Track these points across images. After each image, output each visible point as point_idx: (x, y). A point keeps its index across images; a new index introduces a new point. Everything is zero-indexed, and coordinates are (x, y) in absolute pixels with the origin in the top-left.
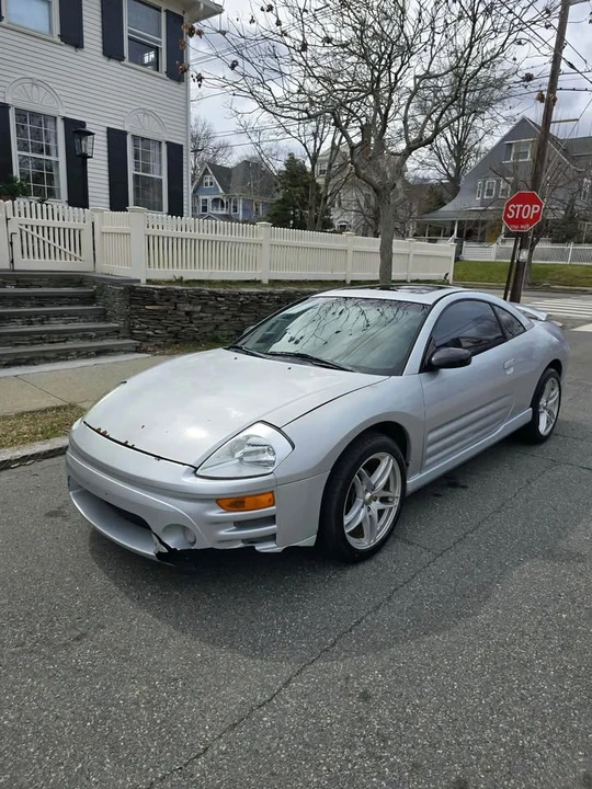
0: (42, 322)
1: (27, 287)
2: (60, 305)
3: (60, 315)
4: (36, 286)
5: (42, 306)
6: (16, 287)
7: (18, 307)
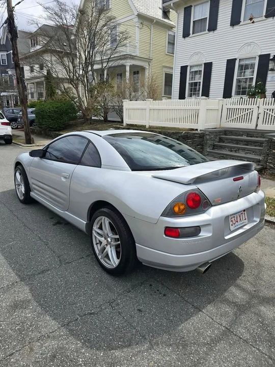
0: (236, 151)
1: (251, 137)
2: (255, 146)
3: (244, 149)
4: (255, 137)
5: (247, 145)
6: (247, 136)
7: (237, 144)
